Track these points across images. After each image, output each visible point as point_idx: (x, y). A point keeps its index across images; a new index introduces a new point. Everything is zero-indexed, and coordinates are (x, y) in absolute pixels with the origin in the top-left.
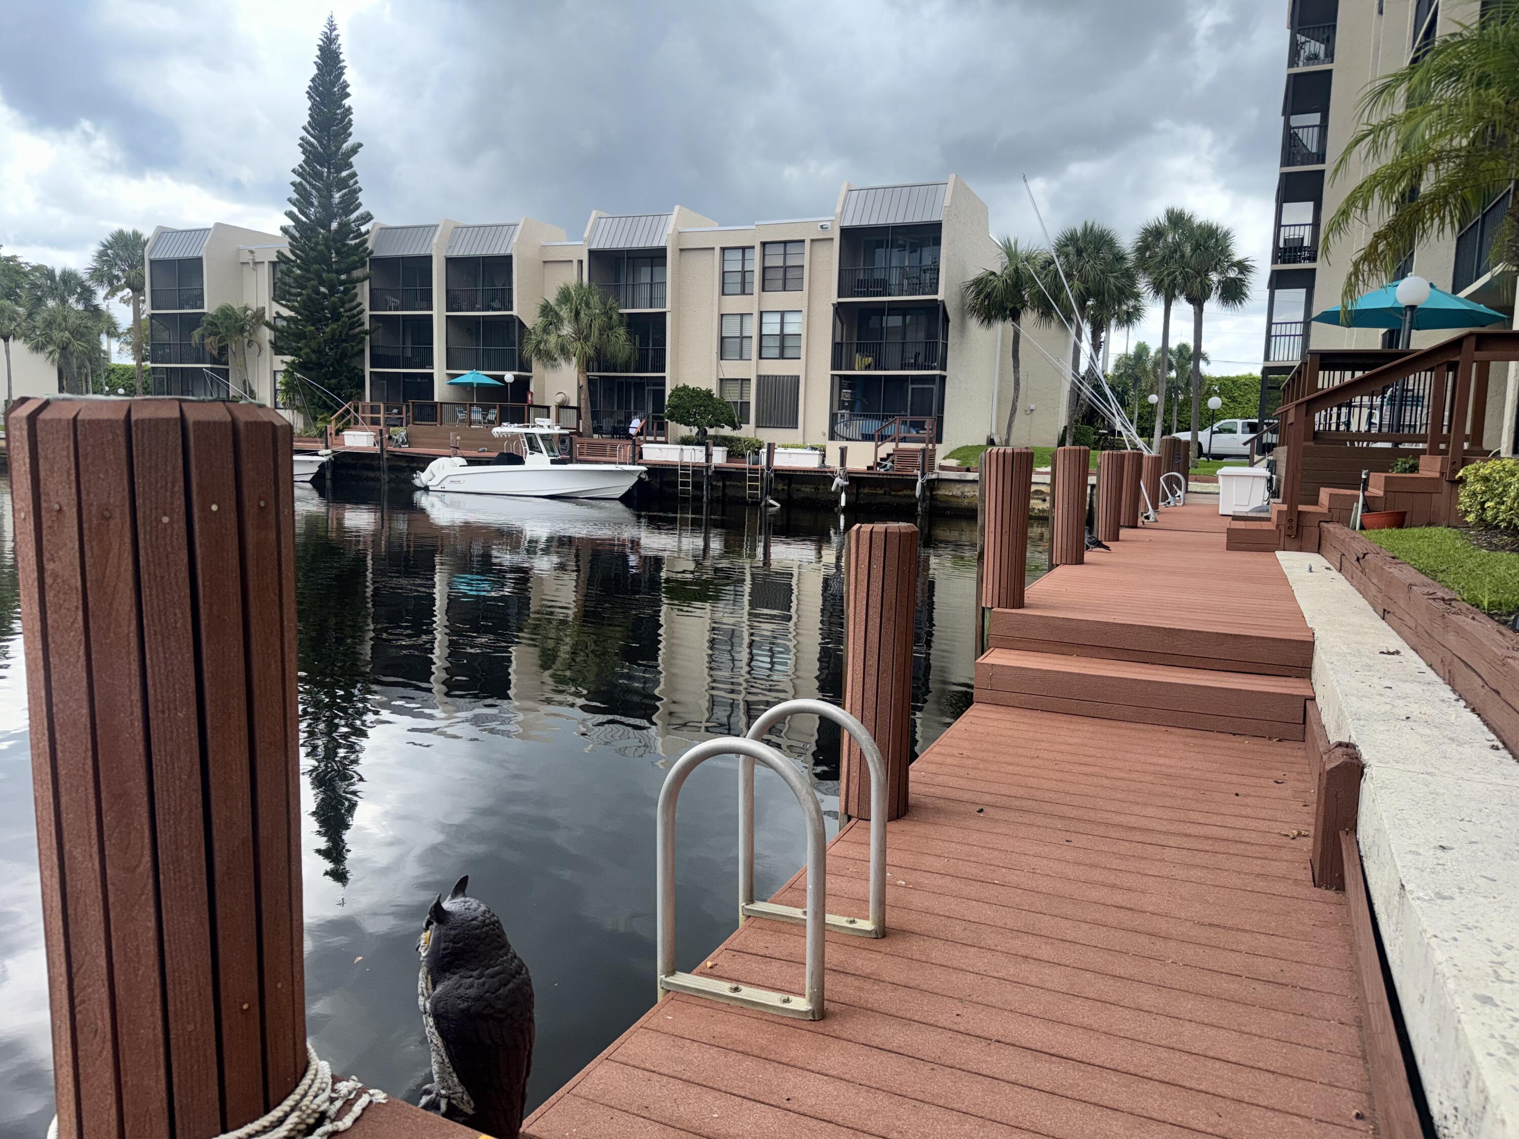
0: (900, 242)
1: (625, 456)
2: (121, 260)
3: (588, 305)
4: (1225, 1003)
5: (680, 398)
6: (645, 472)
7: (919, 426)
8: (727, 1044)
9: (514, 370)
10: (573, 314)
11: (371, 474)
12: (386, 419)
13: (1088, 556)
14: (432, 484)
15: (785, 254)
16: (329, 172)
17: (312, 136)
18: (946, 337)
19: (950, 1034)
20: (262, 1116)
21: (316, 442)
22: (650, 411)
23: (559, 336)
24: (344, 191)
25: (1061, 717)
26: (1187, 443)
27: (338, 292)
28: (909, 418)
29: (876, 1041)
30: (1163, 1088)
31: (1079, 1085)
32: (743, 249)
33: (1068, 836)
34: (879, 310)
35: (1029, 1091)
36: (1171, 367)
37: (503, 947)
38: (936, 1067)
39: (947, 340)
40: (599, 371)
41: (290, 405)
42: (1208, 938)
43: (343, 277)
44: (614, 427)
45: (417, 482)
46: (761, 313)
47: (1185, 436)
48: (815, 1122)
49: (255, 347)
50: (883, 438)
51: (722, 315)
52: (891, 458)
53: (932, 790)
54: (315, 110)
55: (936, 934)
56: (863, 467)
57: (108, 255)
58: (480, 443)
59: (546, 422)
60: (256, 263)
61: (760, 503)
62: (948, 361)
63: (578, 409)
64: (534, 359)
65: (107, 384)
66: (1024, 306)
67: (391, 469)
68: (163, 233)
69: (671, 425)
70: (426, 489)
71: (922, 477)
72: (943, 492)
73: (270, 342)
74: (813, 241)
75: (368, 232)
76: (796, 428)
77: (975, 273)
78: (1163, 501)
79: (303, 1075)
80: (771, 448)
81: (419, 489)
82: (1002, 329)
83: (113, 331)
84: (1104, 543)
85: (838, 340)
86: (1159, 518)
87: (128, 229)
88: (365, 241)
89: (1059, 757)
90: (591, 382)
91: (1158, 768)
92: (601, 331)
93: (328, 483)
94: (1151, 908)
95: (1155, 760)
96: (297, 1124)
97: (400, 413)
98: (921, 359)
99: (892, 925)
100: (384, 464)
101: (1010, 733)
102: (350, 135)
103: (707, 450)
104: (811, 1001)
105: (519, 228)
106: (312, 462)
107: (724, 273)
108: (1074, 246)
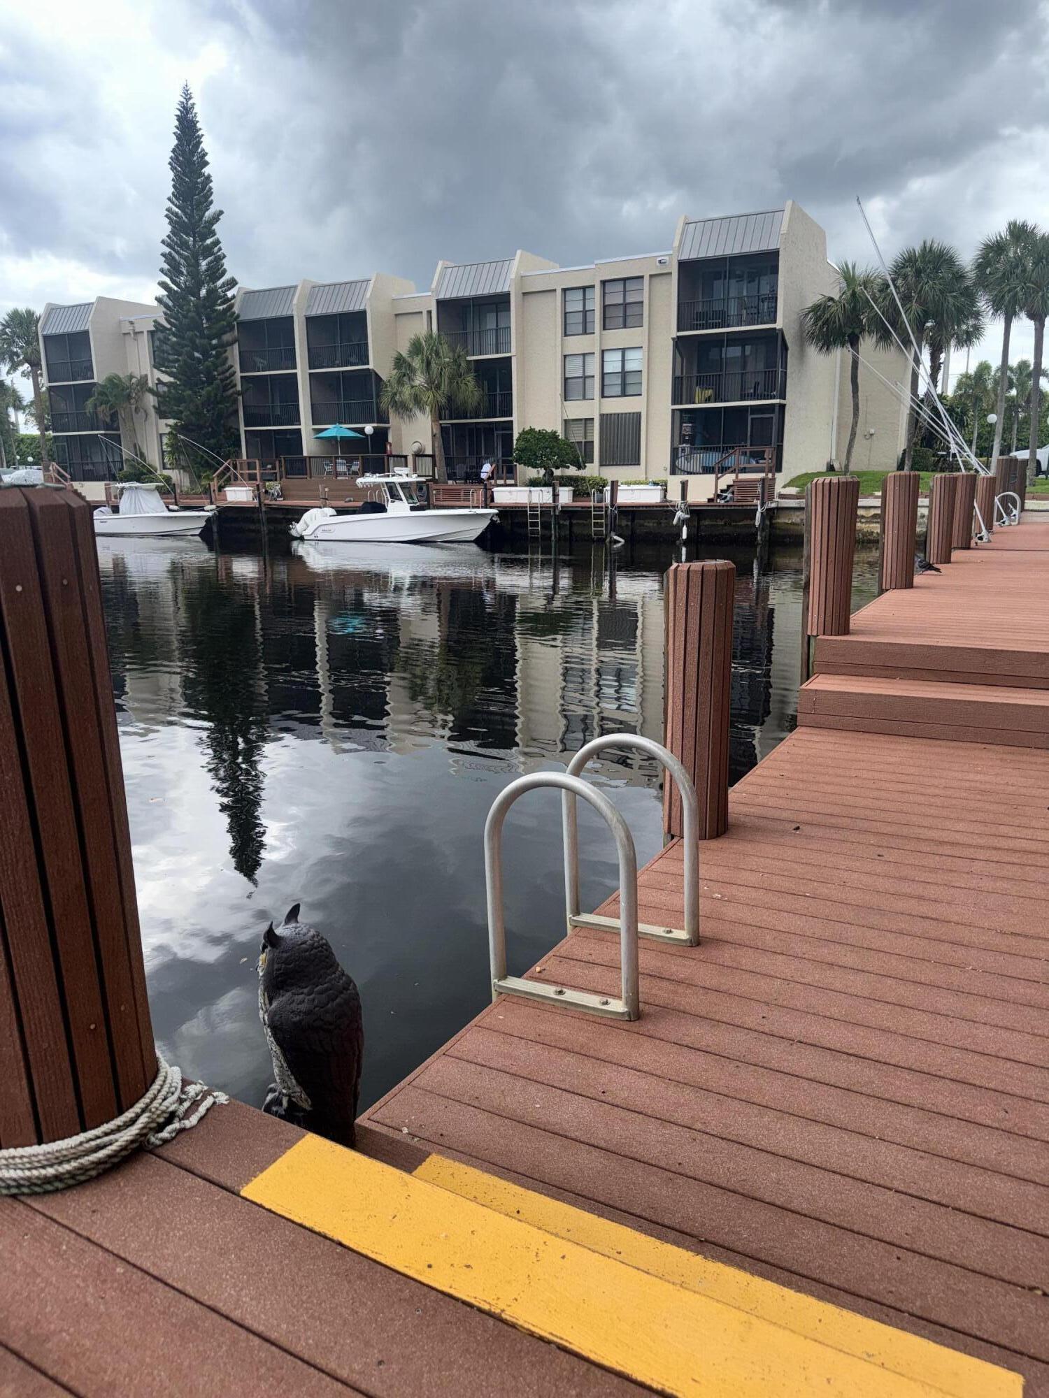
0: (738, 272)
1: (478, 500)
2: (18, 337)
3: (437, 354)
4: (1021, 1008)
5: (527, 441)
6: (497, 514)
7: (758, 456)
8: (551, 1041)
9: (373, 422)
10: (425, 365)
11: (252, 527)
12: (262, 474)
13: (918, 579)
14: (306, 534)
15: (625, 291)
16: (195, 241)
17: (176, 206)
18: (785, 366)
19: (755, 1035)
20: (117, 1117)
21: (202, 498)
22: (500, 455)
23: (412, 387)
24: (210, 259)
25: (882, 738)
26: (1025, 462)
27: (211, 356)
28: (749, 449)
29: (687, 1041)
30: (954, 1086)
31: (873, 1082)
32: (584, 289)
33: (880, 851)
34: (719, 341)
35: (826, 1088)
36: (1011, 386)
37: (331, 966)
38: (740, 1064)
39: (786, 368)
40: (451, 419)
41: (177, 465)
42: (1009, 946)
43: (214, 342)
44: (467, 473)
45: (293, 533)
46: (603, 351)
47: (1023, 455)
48: (628, 1113)
49: (142, 413)
50: (723, 470)
51: (565, 356)
52: (731, 490)
53: (752, 810)
54: (179, 182)
55: (748, 943)
56: (704, 500)
57: (6, 334)
58: (347, 493)
59: (404, 471)
60: (136, 333)
61: (605, 539)
62: (788, 389)
63: (433, 456)
64: (391, 411)
65: (18, 453)
66: (863, 330)
67: (270, 521)
68: (52, 310)
69: (520, 468)
70: (302, 539)
71: (762, 506)
72: (783, 520)
73: (154, 407)
74: (651, 276)
75: (234, 297)
76: (639, 464)
77: (813, 299)
78: (998, 521)
79: (153, 1082)
80: (614, 485)
81: (296, 539)
82: (840, 355)
83: (18, 406)
84: (936, 566)
85: (678, 374)
86: (992, 537)
87: (22, 308)
88: (231, 306)
89: (876, 775)
90: (444, 430)
91: (973, 784)
92: (451, 379)
93: (216, 537)
94: (955, 918)
95: (971, 777)
96: (148, 1123)
97: (274, 468)
98: (761, 388)
99: (708, 934)
100: (263, 517)
101: (831, 754)
102: (211, 202)
103: (554, 490)
104: (627, 1003)
105: (371, 284)
106: (199, 517)
107: (566, 313)
108: (912, 267)
